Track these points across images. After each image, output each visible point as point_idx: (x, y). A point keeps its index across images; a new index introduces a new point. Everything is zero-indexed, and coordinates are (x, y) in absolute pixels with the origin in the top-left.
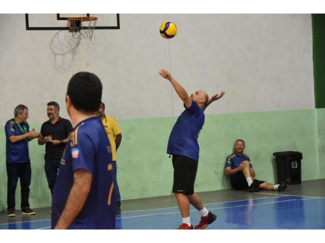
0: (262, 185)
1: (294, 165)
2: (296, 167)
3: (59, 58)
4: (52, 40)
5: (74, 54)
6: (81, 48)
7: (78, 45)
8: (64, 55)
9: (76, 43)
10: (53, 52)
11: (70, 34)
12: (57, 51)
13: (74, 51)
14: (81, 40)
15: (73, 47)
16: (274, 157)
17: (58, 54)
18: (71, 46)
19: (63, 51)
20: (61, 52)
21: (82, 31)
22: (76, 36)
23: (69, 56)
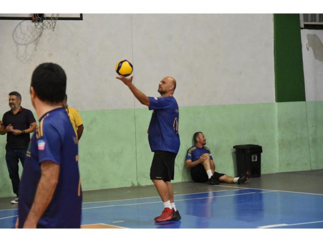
0: (222, 178)
1: (254, 159)
2: (256, 160)
3: (22, 48)
4: (15, 30)
5: (37, 44)
6: (44, 39)
7: (40, 36)
8: (26, 45)
9: (39, 34)
10: (15, 42)
11: (33, 24)
12: (20, 41)
13: (36, 41)
14: (44, 31)
15: (35, 38)
16: (235, 150)
17: (21, 44)
18: (34, 37)
19: (26, 41)
20: (23, 42)
21: (44, 21)
22: (39, 27)
23: (32, 46)
